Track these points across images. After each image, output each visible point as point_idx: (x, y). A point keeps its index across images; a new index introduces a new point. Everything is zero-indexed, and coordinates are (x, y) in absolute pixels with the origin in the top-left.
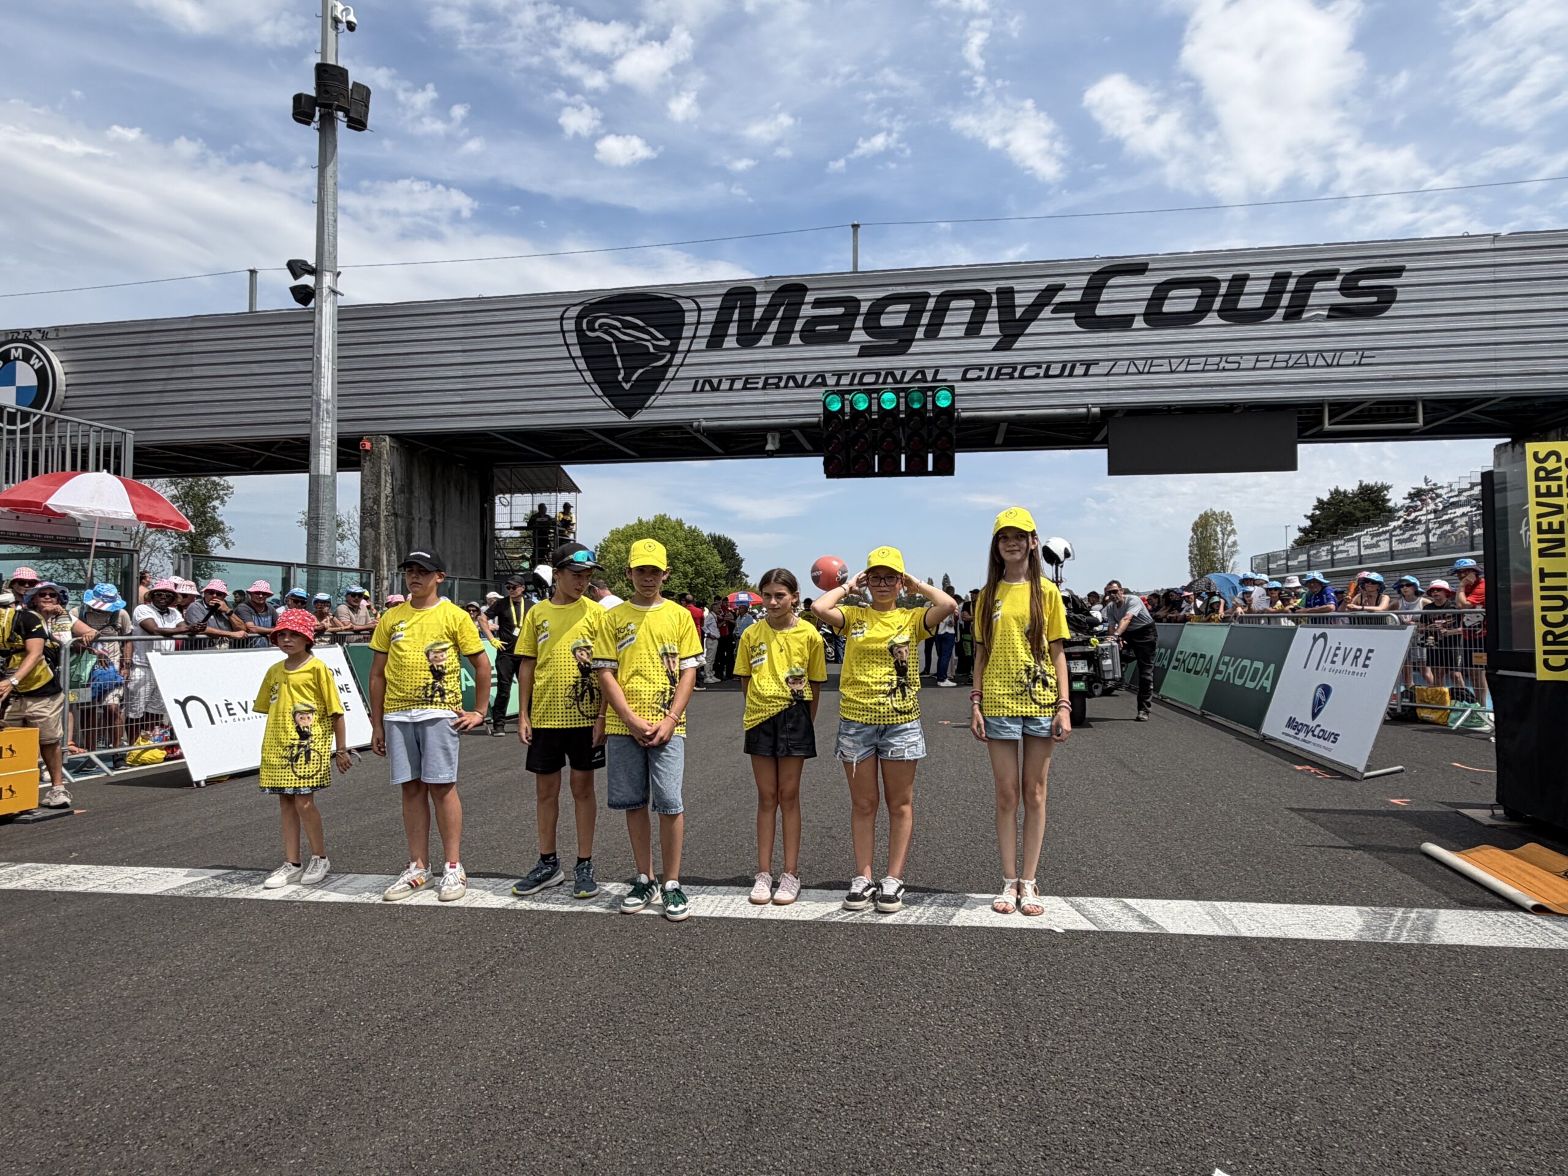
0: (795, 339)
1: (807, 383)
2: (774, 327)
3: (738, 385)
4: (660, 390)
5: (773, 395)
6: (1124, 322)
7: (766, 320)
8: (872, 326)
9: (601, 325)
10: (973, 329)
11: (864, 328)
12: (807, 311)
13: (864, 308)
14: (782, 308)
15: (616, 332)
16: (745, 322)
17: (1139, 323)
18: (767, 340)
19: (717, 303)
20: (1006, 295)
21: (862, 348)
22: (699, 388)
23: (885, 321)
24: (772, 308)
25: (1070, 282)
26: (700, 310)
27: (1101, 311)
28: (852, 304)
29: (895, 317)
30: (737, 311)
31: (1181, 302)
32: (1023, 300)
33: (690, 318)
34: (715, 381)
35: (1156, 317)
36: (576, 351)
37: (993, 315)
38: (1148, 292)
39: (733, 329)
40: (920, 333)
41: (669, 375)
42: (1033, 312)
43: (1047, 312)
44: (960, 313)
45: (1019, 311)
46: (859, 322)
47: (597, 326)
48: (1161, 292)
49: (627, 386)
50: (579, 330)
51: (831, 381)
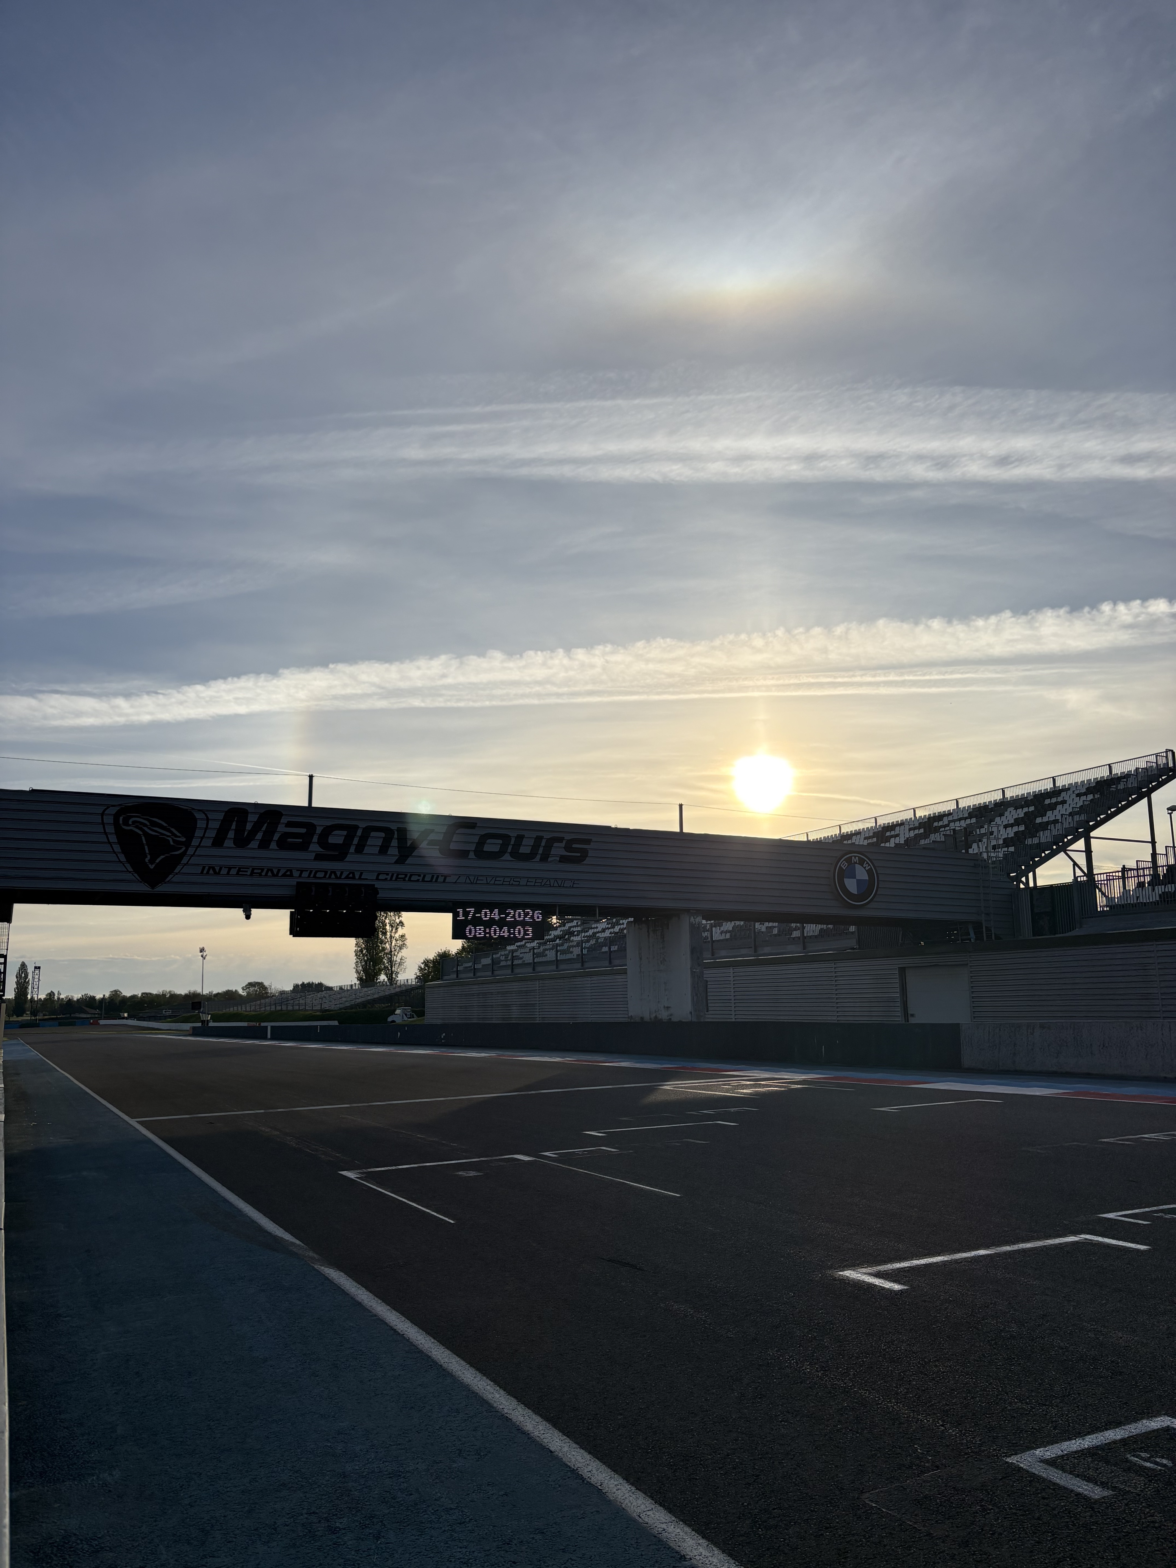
0: (273, 845)
1: (280, 875)
2: (259, 836)
3: (233, 872)
4: (176, 871)
5: (256, 880)
6: (463, 854)
7: (254, 831)
8: (323, 842)
9: (134, 822)
10: (383, 850)
11: (318, 843)
12: (281, 828)
13: (319, 830)
14: (266, 825)
15: (145, 828)
16: (239, 831)
17: (471, 855)
18: (254, 844)
19: (221, 816)
20: (401, 832)
21: (316, 855)
22: (205, 872)
23: (332, 840)
24: (259, 824)
25: (436, 829)
26: (208, 819)
27: (450, 847)
28: (311, 827)
29: (337, 838)
30: (234, 823)
31: (493, 847)
32: (411, 836)
33: (201, 824)
34: (217, 869)
35: (480, 854)
36: (113, 839)
37: (394, 843)
38: (477, 839)
39: (231, 834)
40: (352, 849)
41: (185, 860)
43: (423, 845)
44: (376, 840)
45: (409, 843)
46: (315, 839)
47: (130, 822)
48: (483, 839)
49: (152, 867)
50: (116, 823)
51: (296, 874)
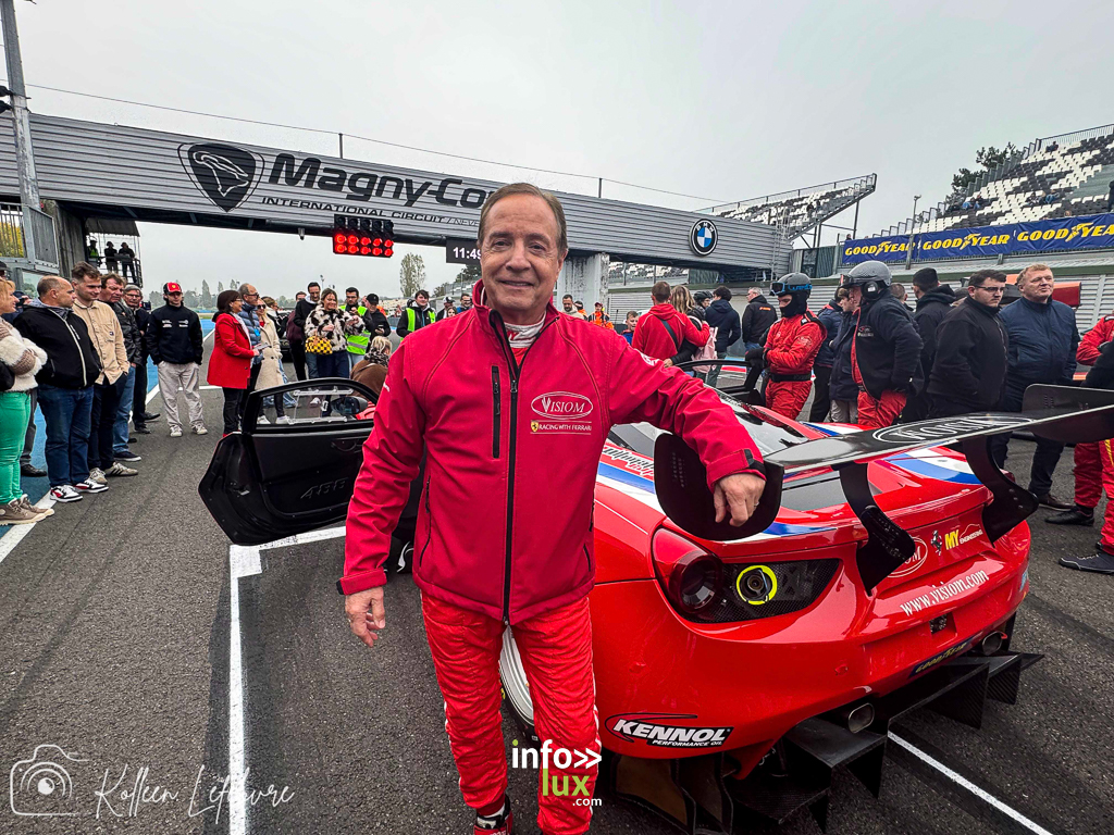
0: (316, 185)
1: (323, 208)
3: (287, 203)
4: (244, 199)
5: (305, 211)
6: (453, 203)
7: (300, 173)
8: (352, 186)
9: (205, 159)
10: (396, 195)
11: (349, 186)
12: (320, 173)
13: (349, 177)
14: (309, 169)
15: (214, 164)
16: (289, 172)
17: (459, 204)
18: (301, 183)
19: (273, 159)
20: (409, 182)
21: (348, 195)
22: (266, 202)
23: (358, 185)
24: (303, 168)
25: (434, 182)
26: (264, 161)
27: (445, 196)
28: (343, 174)
29: (362, 184)
30: (285, 166)
31: (474, 198)
32: (416, 187)
33: (259, 164)
34: (275, 200)
35: (465, 203)
36: (190, 170)
37: (404, 190)
38: (462, 192)
39: (283, 174)
40: (374, 193)
41: (249, 192)
42: (421, 191)
43: (425, 193)
44: (390, 187)
45: (415, 191)
46: (346, 183)
47: (202, 158)
48: (467, 192)
49: (224, 195)
50: (191, 159)
51: (334, 208)
